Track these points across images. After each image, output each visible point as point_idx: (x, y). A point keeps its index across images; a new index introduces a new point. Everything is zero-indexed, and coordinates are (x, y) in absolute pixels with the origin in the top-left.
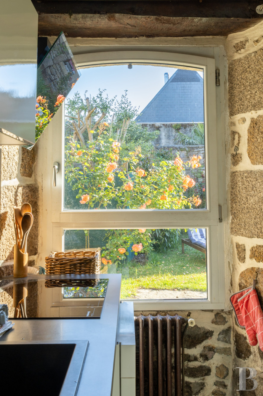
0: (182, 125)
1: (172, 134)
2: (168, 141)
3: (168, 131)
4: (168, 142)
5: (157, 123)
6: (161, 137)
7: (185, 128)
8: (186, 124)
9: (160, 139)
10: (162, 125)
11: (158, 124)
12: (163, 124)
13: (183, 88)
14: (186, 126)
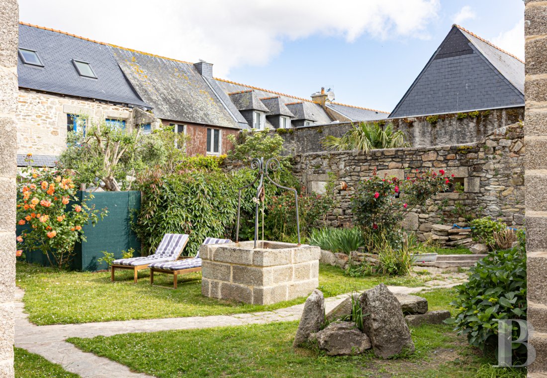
0: (440, 117)
1: (427, 129)
2: (422, 139)
3: (423, 126)
4: (423, 141)
5: (409, 116)
6: (414, 134)
7: (443, 121)
8: (444, 115)
9: (414, 137)
10: (415, 119)
11: (411, 118)
12: (417, 118)
13: (450, 66)
14: (445, 119)
